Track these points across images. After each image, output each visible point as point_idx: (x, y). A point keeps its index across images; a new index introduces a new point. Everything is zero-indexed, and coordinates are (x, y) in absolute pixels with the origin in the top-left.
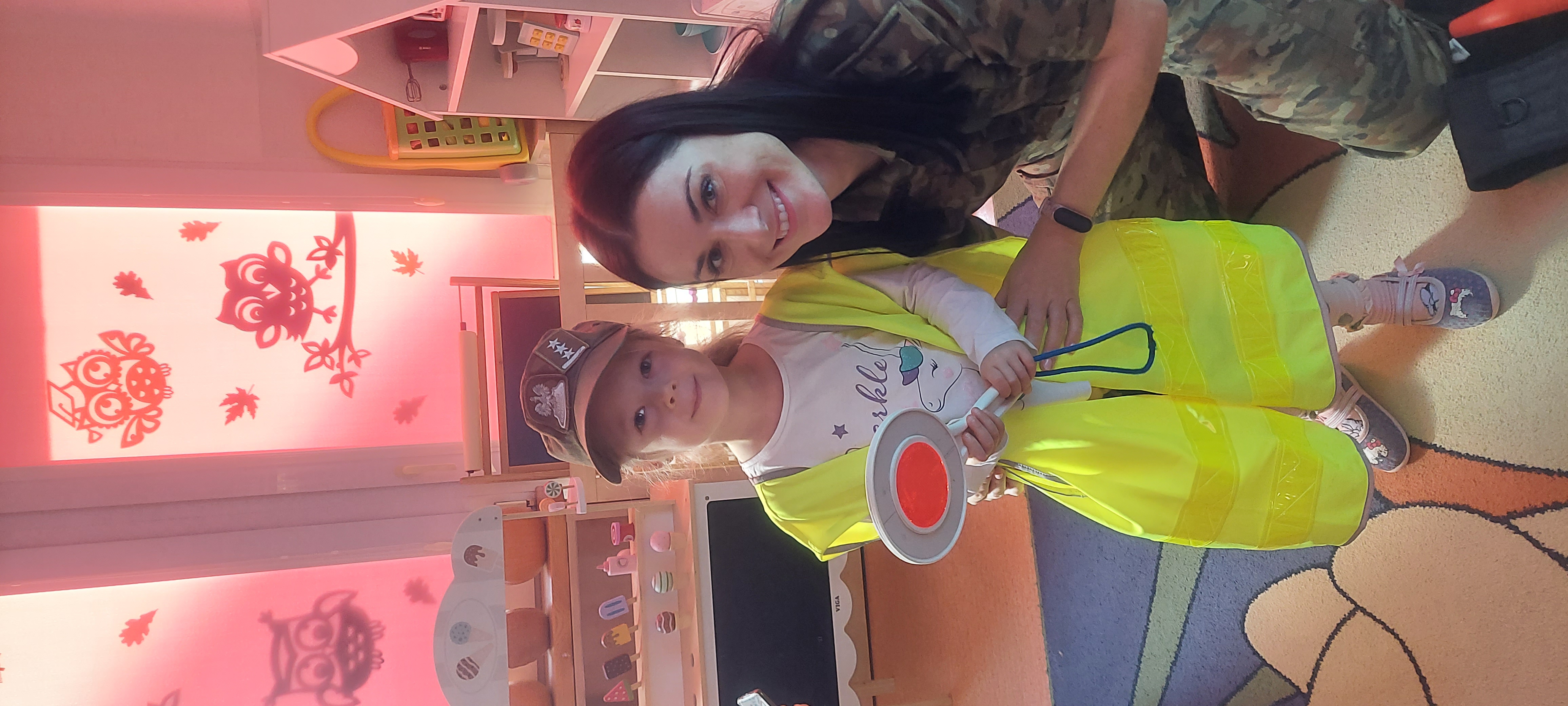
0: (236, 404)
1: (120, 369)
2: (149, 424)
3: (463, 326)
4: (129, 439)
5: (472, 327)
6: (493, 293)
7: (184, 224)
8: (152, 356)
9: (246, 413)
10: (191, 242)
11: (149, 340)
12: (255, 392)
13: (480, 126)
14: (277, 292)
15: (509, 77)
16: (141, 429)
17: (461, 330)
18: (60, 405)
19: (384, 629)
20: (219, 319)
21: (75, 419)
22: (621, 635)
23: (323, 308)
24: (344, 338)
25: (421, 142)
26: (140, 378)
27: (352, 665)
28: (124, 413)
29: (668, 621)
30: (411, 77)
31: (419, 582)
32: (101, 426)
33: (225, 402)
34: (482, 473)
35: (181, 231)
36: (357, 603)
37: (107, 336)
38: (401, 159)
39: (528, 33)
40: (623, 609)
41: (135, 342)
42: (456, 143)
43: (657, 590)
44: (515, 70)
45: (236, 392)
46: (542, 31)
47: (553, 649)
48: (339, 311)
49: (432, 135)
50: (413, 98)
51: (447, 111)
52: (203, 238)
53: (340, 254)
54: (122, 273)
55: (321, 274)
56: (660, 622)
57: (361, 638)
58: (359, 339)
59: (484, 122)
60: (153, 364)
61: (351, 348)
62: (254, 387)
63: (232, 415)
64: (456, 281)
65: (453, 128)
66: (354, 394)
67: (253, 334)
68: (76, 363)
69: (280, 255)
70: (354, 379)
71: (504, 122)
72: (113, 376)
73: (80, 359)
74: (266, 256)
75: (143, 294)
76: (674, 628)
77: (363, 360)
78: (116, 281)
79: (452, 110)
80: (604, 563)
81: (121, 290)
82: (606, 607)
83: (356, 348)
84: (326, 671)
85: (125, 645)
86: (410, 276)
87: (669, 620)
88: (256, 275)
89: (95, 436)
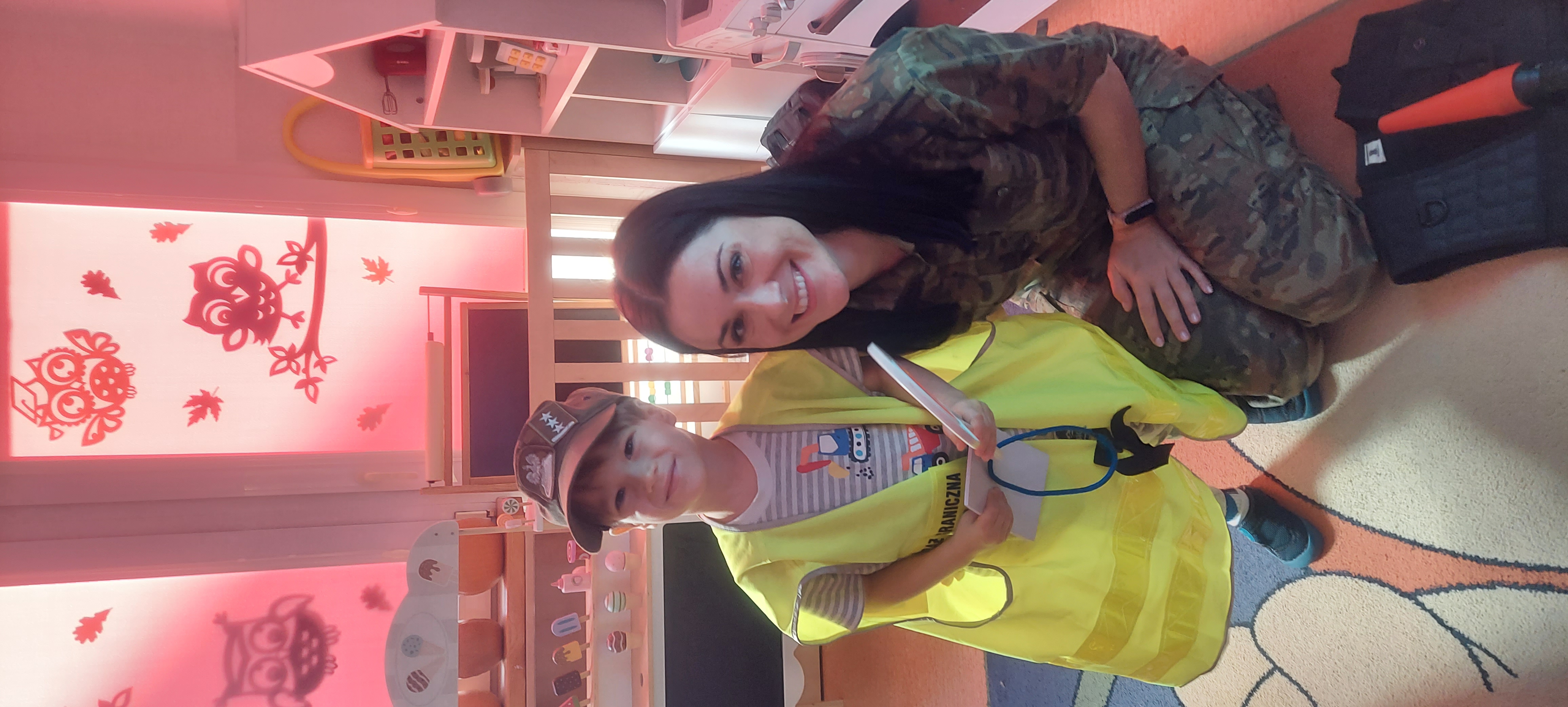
0: (199, 406)
1: (84, 367)
2: (110, 424)
3: (431, 336)
4: (90, 438)
5: (439, 338)
6: (463, 305)
7: (156, 225)
8: (117, 355)
9: (210, 416)
10: (161, 243)
11: (114, 340)
12: (219, 395)
13: (456, 140)
14: (246, 296)
15: (486, 93)
16: (103, 428)
17: (429, 340)
18: (23, 402)
19: (339, 633)
20: (186, 321)
21: (37, 416)
22: (573, 652)
23: (291, 313)
24: (311, 344)
25: (396, 153)
26: (104, 377)
27: (305, 669)
28: (87, 411)
29: (619, 641)
30: (388, 90)
31: (377, 588)
32: (62, 423)
33: (189, 404)
34: (442, 483)
35: (151, 232)
36: (314, 607)
37: (72, 335)
38: (376, 168)
39: (505, 53)
40: (575, 627)
41: (100, 341)
42: (431, 156)
43: (610, 609)
44: (492, 86)
45: (200, 394)
46: (520, 51)
47: (506, 660)
48: (307, 317)
49: (407, 147)
50: (389, 111)
51: (423, 124)
52: (173, 239)
53: (311, 259)
54: (90, 273)
55: (291, 279)
56: (611, 641)
57: (315, 643)
58: (325, 347)
59: (459, 137)
60: (118, 363)
61: (318, 354)
62: (219, 390)
63: (197, 416)
64: (424, 290)
65: (427, 140)
66: (319, 400)
67: (219, 337)
68: (40, 360)
69: (251, 260)
70: (319, 384)
71: (479, 136)
72: (77, 375)
73: (45, 356)
74: (236, 259)
75: (110, 293)
76: (625, 648)
77: (328, 366)
78: (83, 279)
79: (429, 122)
80: (559, 581)
81: (88, 289)
82: (559, 624)
83: (323, 354)
84: (279, 675)
85: (78, 642)
86: (380, 284)
87: (620, 639)
88: (226, 278)
89: (57, 434)
